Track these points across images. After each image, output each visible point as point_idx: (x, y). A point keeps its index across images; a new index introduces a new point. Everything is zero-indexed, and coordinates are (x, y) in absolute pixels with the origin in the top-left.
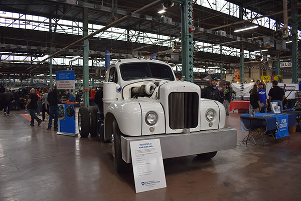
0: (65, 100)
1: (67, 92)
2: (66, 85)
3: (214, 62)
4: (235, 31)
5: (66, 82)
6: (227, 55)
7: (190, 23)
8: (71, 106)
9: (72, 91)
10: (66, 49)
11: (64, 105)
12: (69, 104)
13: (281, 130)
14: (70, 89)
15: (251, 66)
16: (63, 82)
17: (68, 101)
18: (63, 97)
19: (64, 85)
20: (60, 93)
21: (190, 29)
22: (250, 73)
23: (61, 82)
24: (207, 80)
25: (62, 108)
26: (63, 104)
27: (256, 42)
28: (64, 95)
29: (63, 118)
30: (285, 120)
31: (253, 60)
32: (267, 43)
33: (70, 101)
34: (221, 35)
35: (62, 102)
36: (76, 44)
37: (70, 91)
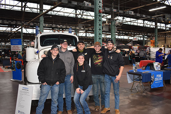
0: (16, 58)
1: (17, 53)
2: (17, 48)
3: (136, 32)
4: (150, 10)
5: (16, 46)
6: (148, 27)
7: (100, 7)
8: (19, 62)
9: (20, 52)
10: (29, 23)
11: (15, 62)
12: (18, 61)
13: (156, 82)
14: (19, 51)
15: (166, 35)
16: (15, 46)
17: (18, 58)
18: (14, 56)
19: (16, 48)
20: (13, 53)
21: (99, 11)
22: (165, 40)
23: (13, 46)
24: (130, 45)
25: (14, 63)
26: (15, 60)
27: (159, 19)
28: (15, 55)
29: (15, 70)
30: (160, 76)
31: (168, 31)
32: (168, 19)
33: (19, 59)
34: (130, 14)
35: (14, 59)
36: (34, 20)
37: (19, 52)
